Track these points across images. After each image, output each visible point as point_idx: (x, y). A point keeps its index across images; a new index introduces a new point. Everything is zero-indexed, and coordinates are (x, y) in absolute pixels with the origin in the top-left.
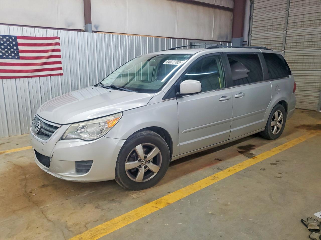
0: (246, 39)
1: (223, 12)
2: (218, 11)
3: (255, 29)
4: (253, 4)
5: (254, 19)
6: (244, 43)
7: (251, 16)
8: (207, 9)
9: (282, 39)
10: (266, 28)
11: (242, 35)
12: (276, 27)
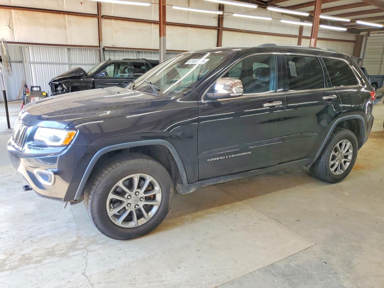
0: (361, 57)
1: (350, 43)
2: (347, 43)
3: (366, 53)
4: (366, 41)
5: (367, 47)
6: (360, 60)
7: (365, 46)
8: (342, 42)
9: (380, 59)
10: (373, 53)
11: (359, 56)
12: (378, 53)
